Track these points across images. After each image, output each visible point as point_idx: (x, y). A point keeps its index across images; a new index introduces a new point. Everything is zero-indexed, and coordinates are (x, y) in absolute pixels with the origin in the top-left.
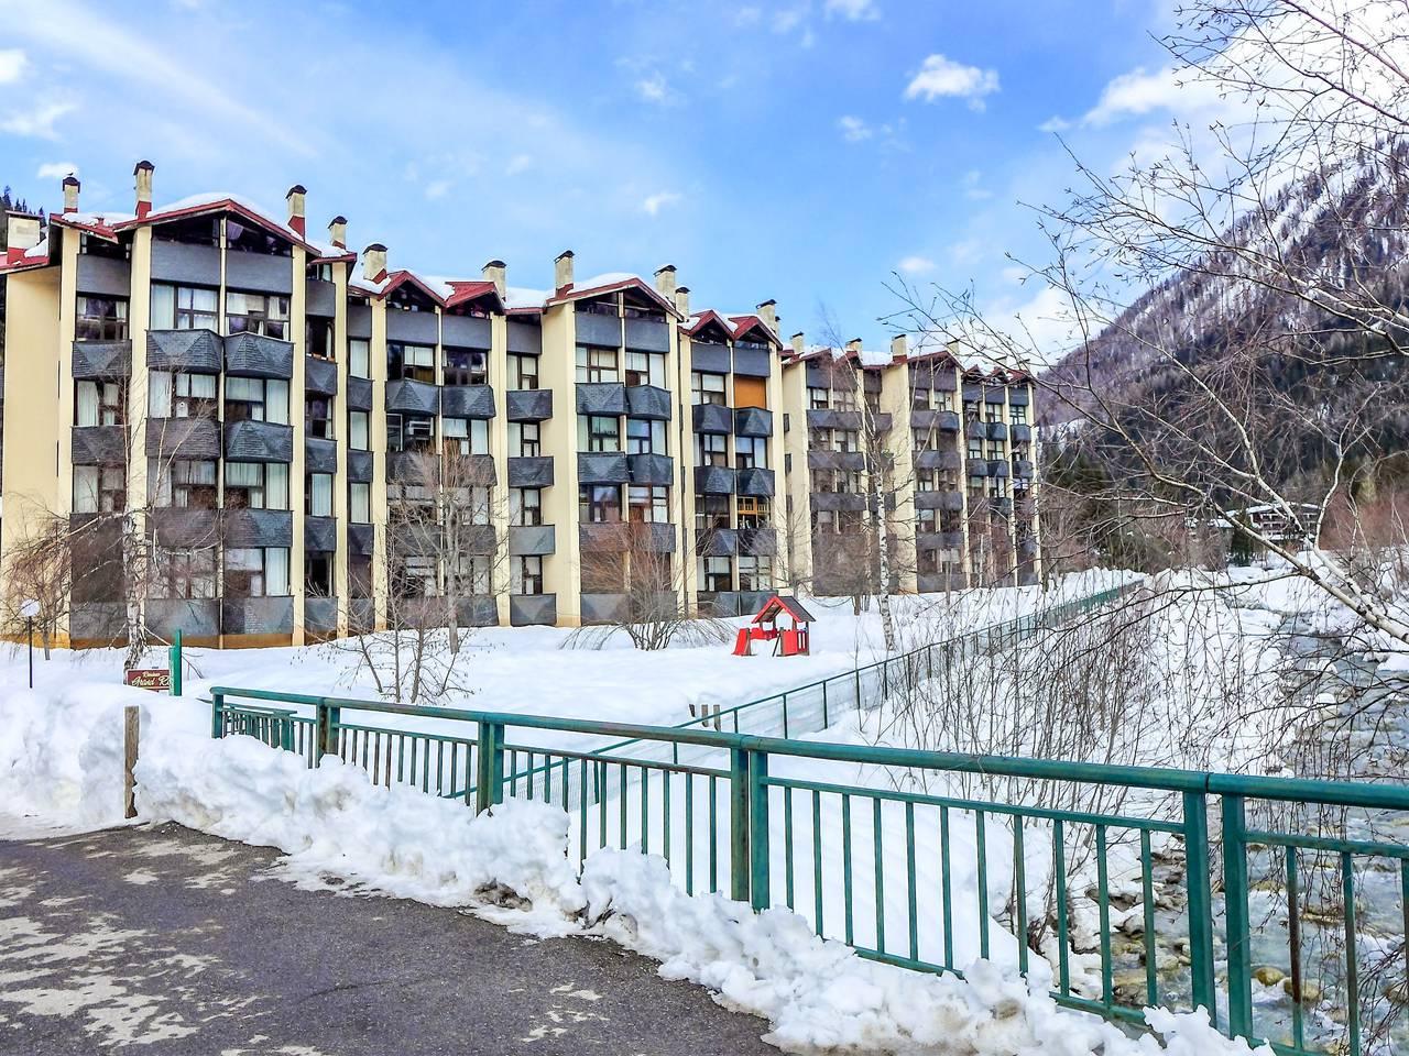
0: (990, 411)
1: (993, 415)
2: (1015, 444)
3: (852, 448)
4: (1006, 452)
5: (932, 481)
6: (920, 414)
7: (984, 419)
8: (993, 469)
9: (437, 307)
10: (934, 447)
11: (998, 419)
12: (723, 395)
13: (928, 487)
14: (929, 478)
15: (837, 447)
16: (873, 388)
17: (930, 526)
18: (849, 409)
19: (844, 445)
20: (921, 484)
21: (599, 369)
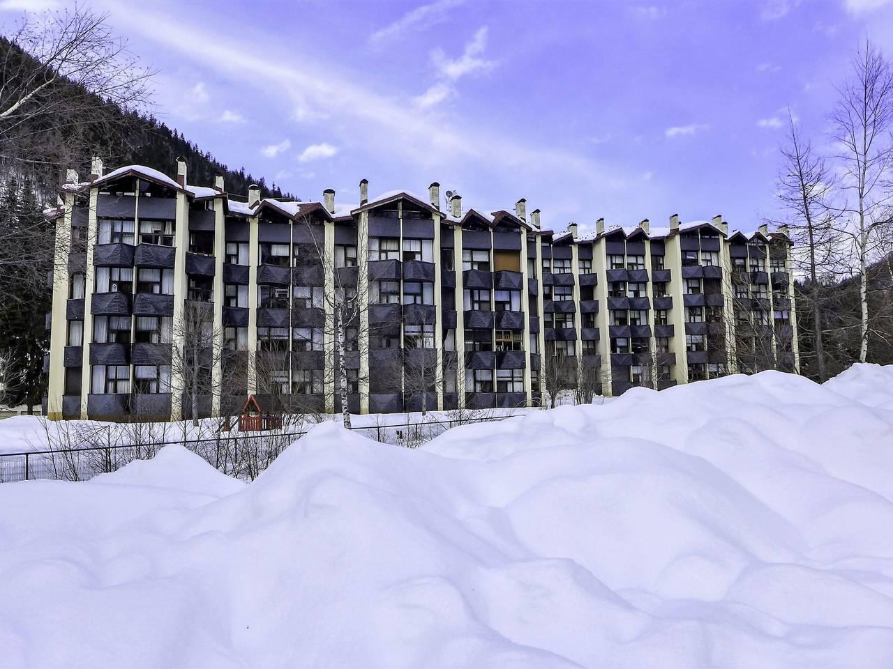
0: (755, 263)
1: (758, 266)
2: (775, 288)
3: (642, 294)
4: (769, 294)
5: (701, 315)
6: (688, 269)
7: (749, 270)
8: (755, 306)
9: (290, 221)
10: (702, 291)
11: (761, 269)
12: (488, 263)
13: (698, 319)
14: (699, 313)
15: (630, 295)
16: (658, 252)
17: (699, 347)
18: (641, 267)
19: (637, 293)
20: (692, 318)
21: (386, 252)
